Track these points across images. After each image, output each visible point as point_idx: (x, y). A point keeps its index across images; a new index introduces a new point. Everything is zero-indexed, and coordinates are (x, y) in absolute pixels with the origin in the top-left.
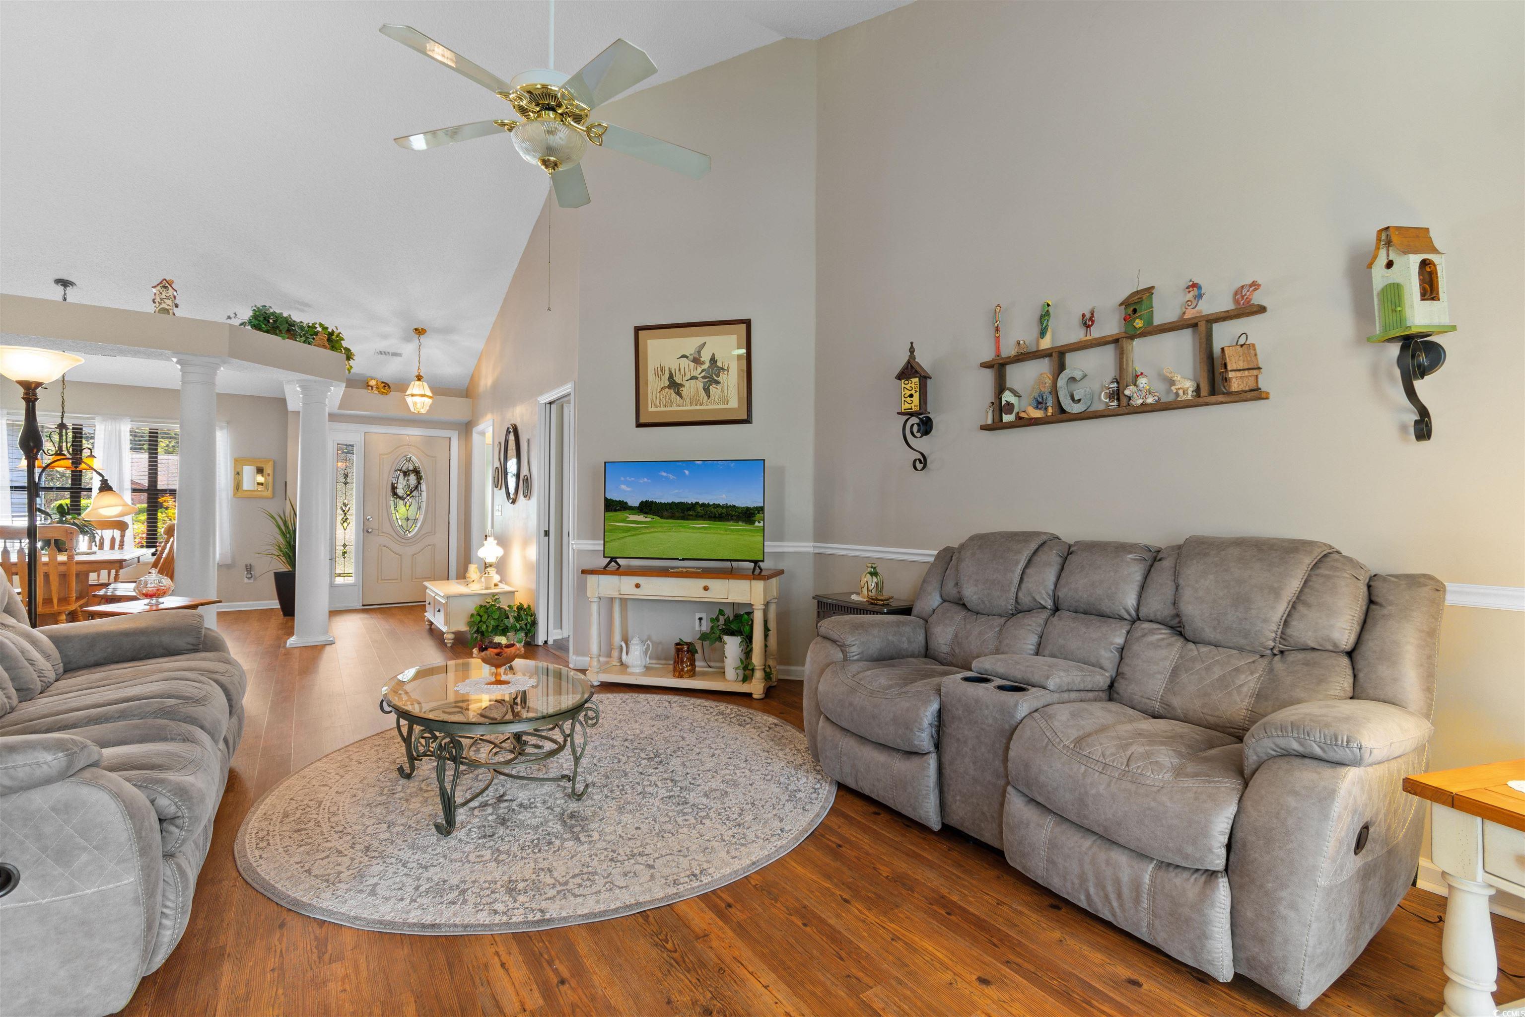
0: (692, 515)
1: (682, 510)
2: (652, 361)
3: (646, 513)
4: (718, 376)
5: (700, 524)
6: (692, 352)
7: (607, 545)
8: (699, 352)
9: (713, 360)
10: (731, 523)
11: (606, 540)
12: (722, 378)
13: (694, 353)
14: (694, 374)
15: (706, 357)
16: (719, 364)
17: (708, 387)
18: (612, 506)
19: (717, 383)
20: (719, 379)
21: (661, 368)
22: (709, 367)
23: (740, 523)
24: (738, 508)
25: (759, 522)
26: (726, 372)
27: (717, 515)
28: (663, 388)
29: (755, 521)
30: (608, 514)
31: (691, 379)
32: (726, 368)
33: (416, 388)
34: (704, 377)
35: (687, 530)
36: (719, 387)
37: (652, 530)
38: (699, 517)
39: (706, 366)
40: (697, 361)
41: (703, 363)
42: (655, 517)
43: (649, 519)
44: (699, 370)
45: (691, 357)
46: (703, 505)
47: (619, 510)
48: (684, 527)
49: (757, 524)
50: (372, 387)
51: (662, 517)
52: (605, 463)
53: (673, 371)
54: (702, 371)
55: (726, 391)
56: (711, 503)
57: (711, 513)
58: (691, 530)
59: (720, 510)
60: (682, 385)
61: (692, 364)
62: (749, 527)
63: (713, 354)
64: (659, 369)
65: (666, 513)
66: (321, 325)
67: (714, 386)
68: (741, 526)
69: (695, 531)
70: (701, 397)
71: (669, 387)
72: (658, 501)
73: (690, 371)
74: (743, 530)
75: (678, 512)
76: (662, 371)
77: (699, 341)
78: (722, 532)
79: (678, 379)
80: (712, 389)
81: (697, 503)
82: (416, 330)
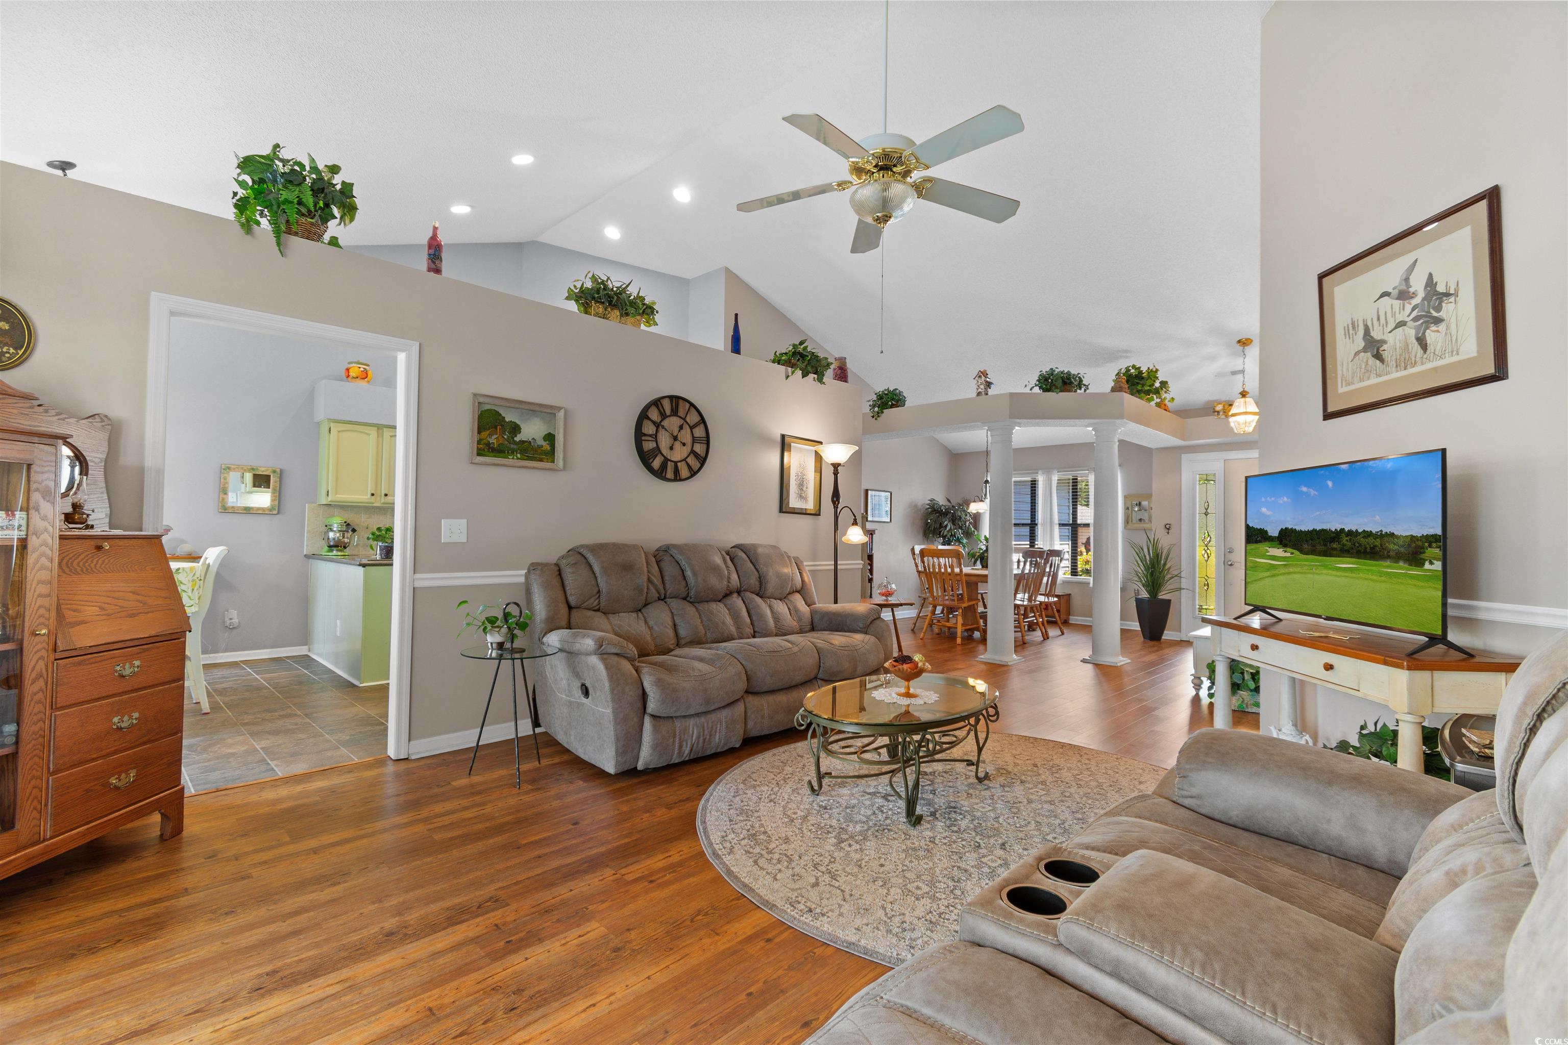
0: (1335, 549)
1: (1324, 540)
2: (1341, 318)
3: (1285, 546)
4: (1438, 309)
5: (1346, 563)
6: (1396, 283)
7: (1249, 587)
8: (1407, 280)
9: (1430, 282)
10: (1388, 563)
11: (1248, 580)
12: (1448, 310)
13: (1400, 284)
14: (1400, 318)
15: (1418, 285)
16: (1441, 288)
17: (1424, 333)
18: (1255, 536)
19: (1438, 321)
20: (1442, 314)
21: (1353, 323)
22: (1424, 299)
23: (1401, 564)
24: (1398, 537)
25: (1431, 563)
26: (1452, 299)
27: (1368, 550)
28: (1357, 354)
29: (1425, 560)
30: (1252, 546)
31: (1396, 328)
32: (1452, 291)
33: (1240, 406)
34: (1415, 319)
35: (1330, 572)
36: (1442, 327)
37: (1291, 570)
38: (1344, 552)
39: (1417, 300)
40: (1404, 295)
41: (1414, 295)
42: (1294, 551)
43: (1288, 555)
44: (1409, 308)
45: (1395, 293)
46: (1350, 533)
47: (1260, 542)
48: (1326, 567)
49: (1427, 566)
50: (1218, 412)
51: (1302, 551)
52: (1247, 478)
53: (1369, 324)
54: (1413, 310)
55: (1454, 332)
56: (1360, 530)
57: (1360, 545)
58: (1334, 573)
59: (1371, 540)
60: (1383, 342)
61: (1397, 303)
62: (1415, 572)
63: (1431, 275)
64: (1350, 326)
65: (1306, 546)
66: (1134, 367)
67: (1433, 328)
68: (1401, 568)
69: (1339, 574)
70: (1413, 354)
71: (1365, 350)
72: (1298, 528)
73: (1394, 315)
74: (1406, 575)
75: (1319, 543)
76: (1354, 328)
77: (1404, 262)
78: (1375, 578)
79: (1376, 334)
80: (1431, 336)
81: (1342, 530)
82: (1239, 342)
